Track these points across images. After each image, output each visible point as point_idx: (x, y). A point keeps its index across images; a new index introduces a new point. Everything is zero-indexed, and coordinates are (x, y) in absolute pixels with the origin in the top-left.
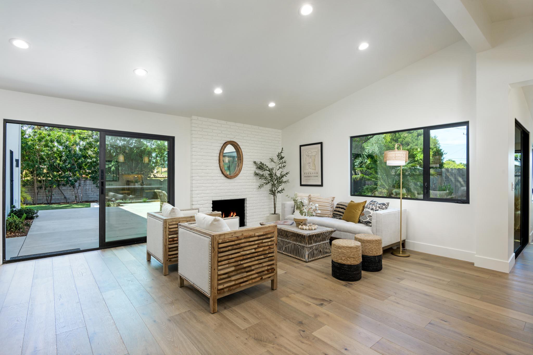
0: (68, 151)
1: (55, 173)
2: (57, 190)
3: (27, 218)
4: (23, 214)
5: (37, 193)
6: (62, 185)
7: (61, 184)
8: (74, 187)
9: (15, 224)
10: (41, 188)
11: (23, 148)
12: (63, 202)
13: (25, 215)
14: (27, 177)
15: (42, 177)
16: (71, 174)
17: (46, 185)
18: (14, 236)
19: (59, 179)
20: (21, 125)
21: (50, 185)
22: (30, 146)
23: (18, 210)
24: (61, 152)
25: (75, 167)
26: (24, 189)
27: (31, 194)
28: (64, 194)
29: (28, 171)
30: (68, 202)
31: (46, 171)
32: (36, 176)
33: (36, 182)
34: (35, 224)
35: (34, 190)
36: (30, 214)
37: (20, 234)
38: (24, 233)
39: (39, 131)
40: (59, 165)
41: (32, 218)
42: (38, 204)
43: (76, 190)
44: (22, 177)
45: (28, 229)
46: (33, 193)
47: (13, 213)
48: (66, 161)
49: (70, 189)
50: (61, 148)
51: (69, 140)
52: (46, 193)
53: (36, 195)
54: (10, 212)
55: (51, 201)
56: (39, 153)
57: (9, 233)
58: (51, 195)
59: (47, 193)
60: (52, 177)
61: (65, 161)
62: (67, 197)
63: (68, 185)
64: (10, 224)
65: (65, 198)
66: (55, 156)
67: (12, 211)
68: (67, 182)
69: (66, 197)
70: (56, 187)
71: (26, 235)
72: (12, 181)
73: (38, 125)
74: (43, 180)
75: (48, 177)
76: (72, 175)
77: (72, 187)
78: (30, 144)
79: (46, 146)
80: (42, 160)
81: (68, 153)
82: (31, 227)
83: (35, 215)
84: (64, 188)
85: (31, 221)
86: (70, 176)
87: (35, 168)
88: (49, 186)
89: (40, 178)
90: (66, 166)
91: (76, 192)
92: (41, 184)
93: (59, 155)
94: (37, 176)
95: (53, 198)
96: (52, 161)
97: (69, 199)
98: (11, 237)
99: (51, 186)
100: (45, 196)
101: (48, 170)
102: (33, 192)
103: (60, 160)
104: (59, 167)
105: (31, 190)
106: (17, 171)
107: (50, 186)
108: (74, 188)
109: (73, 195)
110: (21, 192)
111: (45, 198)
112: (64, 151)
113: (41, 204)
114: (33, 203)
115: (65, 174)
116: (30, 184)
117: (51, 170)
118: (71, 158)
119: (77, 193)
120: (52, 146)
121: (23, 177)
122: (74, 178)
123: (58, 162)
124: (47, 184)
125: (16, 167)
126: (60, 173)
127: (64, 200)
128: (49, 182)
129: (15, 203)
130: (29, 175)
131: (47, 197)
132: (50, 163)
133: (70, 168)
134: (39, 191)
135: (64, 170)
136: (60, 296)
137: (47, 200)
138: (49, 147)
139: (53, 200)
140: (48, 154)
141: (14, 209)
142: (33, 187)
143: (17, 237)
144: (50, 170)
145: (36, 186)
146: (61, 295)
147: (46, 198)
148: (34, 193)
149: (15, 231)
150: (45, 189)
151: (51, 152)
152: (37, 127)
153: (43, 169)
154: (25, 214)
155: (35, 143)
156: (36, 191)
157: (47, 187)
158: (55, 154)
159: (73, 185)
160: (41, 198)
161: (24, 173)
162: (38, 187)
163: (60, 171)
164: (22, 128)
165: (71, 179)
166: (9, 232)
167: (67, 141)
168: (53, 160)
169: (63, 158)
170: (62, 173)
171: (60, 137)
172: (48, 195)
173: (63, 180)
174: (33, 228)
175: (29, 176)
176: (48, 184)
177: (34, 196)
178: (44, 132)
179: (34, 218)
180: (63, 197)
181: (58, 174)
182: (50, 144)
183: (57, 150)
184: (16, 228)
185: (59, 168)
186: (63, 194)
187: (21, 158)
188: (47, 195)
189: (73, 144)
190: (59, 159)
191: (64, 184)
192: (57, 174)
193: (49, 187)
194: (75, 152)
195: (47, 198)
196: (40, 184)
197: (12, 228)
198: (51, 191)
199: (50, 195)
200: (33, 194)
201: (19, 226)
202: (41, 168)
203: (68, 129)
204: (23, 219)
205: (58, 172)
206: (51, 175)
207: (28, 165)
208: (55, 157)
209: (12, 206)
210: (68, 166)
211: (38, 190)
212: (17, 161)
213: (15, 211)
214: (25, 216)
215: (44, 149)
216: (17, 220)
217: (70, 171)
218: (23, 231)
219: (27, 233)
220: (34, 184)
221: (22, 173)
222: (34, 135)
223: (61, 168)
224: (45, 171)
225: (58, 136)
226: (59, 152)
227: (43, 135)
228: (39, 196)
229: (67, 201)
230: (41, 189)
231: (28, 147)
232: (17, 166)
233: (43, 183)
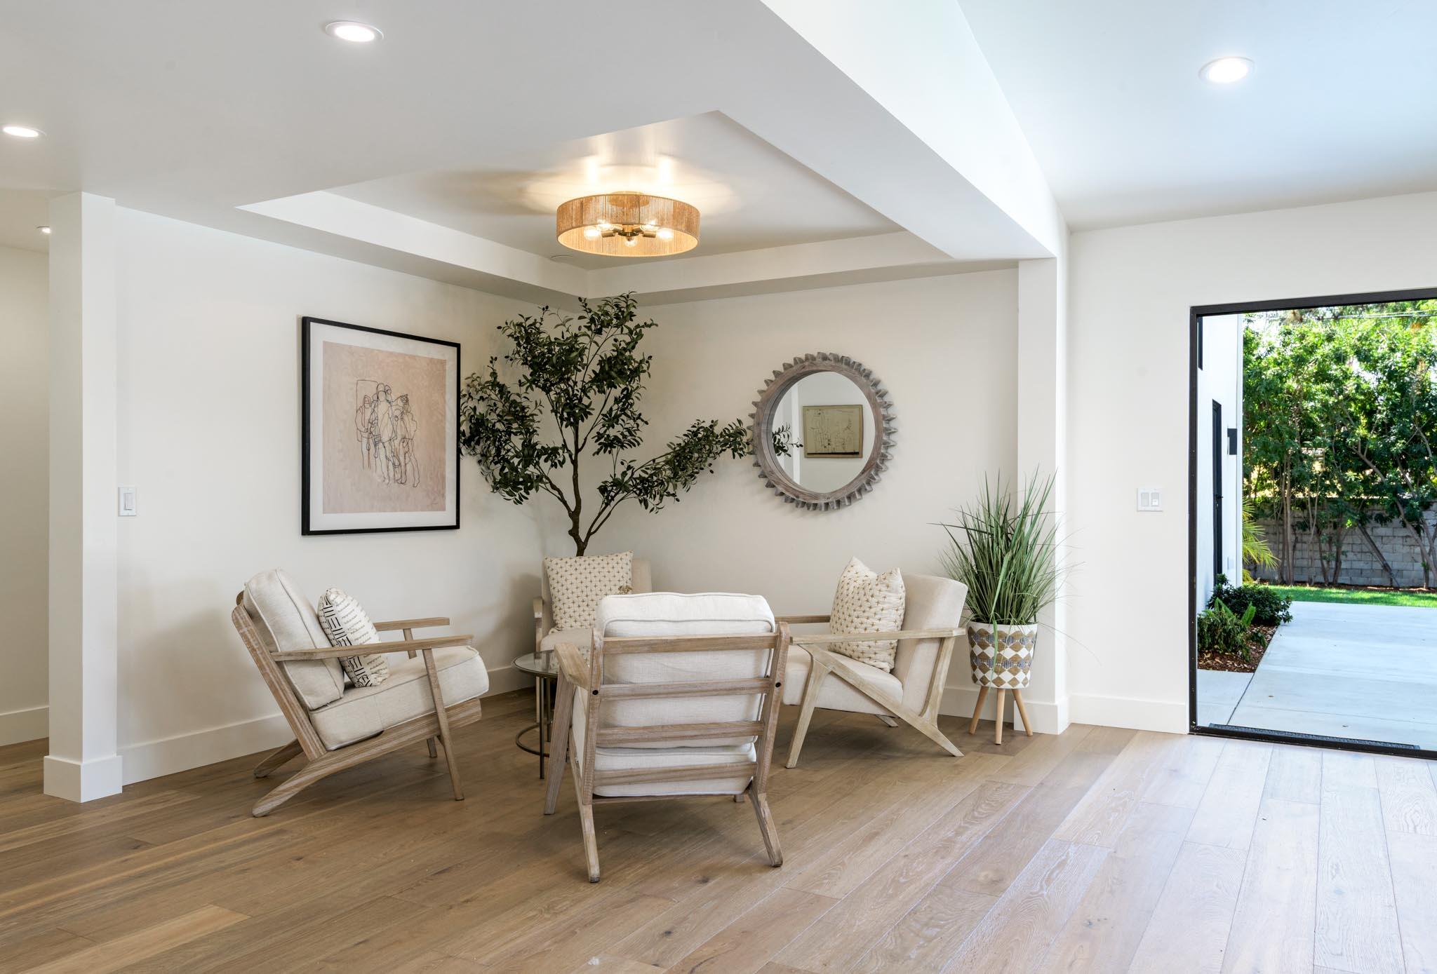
0: (1395, 391)
1: (1351, 475)
2: (1358, 537)
3: (1257, 621)
4: (1246, 606)
5: (1293, 544)
6: (1376, 520)
7: (1372, 514)
8: (1418, 529)
9: (1224, 631)
10: (1304, 526)
11: (1249, 392)
12: (1378, 583)
13: (1251, 609)
14: (1263, 488)
15: (1307, 489)
16: (1410, 476)
17: (1319, 516)
18: (1223, 668)
19: (1366, 498)
20: (1243, 316)
21: (1333, 517)
22: (1270, 383)
23: (1235, 591)
24: (1370, 396)
25: (1423, 451)
26: (1252, 528)
27: (1276, 546)
28: (1384, 555)
29: (1266, 467)
30: (1395, 584)
31: (1322, 466)
32: (1288, 486)
33: (1288, 508)
34: (1282, 641)
35: (1284, 532)
36: (1268, 609)
37: (1236, 665)
38: (1248, 662)
39: (1297, 329)
40: (1365, 445)
41: (1273, 622)
42: (1296, 583)
43: (1426, 541)
44: (1250, 488)
45: (1259, 653)
46: (1279, 543)
47: (1221, 598)
48: (1389, 429)
49: (1403, 537)
50: (1371, 380)
51: (1401, 346)
52: (1320, 545)
53: (1290, 551)
54: (1213, 593)
55: (1336, 574)
56: (1297, 405)
57: (1209, 656)
58: (1338, 553)
59: (1325, 546)
60: (1340, 490)
61: (1385, 428)
62: (1395, 566)
63: (1396, 521)
64: (1213, 628)
65: (1387, 570)
66: (1352, 410)
67: (1218, 593)
68: (1394, 508)
69: (1390, 564)
70: (1353, 527)
71: (1253, 671)
72: (1218, 497)
73: (1293, 308)
74: (1312, 500)
75: (1327, 488)
76: (1410, 480)
77: (1411, 528)
78: (1272, 377)
79: (1322, 376)
80: (1308, 429)
81: (1397, 397)
82: (1268, 650)
83: (1280, 613)
84: (1382, 530)
85: (1270, 632)
86: (1406, 487)
87: (1285, 457)
88: (1330, 522)
89: (1303, 491)
90: (1388, 447)
91: (1427, 549)
92: (1306, 512)
93: (1363, 408)
94: (1291, 488)
95: (1344, 565)
96: (1339, 430)
97: (1402, 577)
98: (1214, 668)
99: (1336, 520)
100: (1317, 555)
101: (1326, 465)
102: (1281, 540)
103: (1370, 427)
104: (1363, 453)
105: (1276, 534)
106: (1232, 465)
107: (1335, 523)
108: (1419, 532)
109: (1416, 558)
110: (1245, 538)
111: (1318, 563)
112: (1384, 390)
113: (1303, 583)
114: (1282, 578)
115: (1385, 476)
116: (1273, 512)
117: (1338, 465)
118: (1408, 417)
119: (1429, 554)
120: (1338, 374)
121: (1253, 488)
122: (1418, 492)
123: (1361, 431)
124: (1323, 513)
125: (1231, 454)
126: (1368, 472)
127: (1382, 576)
128: (1332, 506)
129: (1226, 570)
130: (1268, 482)
131: (1325, 562)
132: (1332, 438)
133: (1403, 453)
134: (1299, 537)
135: (1383, 460)
136: (1335, 867)
137: (1324, 572)
138: (1329, 382)
139: (1344, 572)
140: (1325, 405)
141: (1224, 587)
142: (1281, 522)
143: (1229, 671)
144: (1333, 464)
145: (1289, 521)
146: (1337, 865)
147: (1322, 564)
148: (1285, 543)
149: (1223, 654)
150: (1318, 532)
151: (1337, 398)
152: (1292, 315)
153: (1312, 460)
154: (1254, 605)
155: (1285, 369)
156: (1290, 537)
157: (1324, 526)
158: (1353, 405)
159: (1414, 521)
160: (1305, 563)
161: (1254, 475)
162: (1296, 525)
163: (1366, 467)
164: (1251, 325)
165: (1407, 495)
166: (1208, 652)
167: (1393, 350)
168: (1342, 425)
169: (1379, 416)
170: (1373, 473)
171: (1366, 339)
172: (1326, 555)
173: (1376, 502)
174: (1272, 652)
175: (1269, 486)
176: (1327, 514)
177: (1284, 554)
178: (1315, 326)
179: (1279, 624)
180: (1378, 566)
181: (1362, 477)
182: (1335, 370)
183: (1358, 387)
184: (1226, 642)
185: (1364, 457)
186: (1379, 552)
187: (1243, 423)
188: (1324, 552)
189: (1416, 359)
190: (1365, 421)
191: (1383, 517)
192: (1356, 479)
193: (1332, 525)
194: (1423, 390)
195: (1326, 565)
196: (1300, 514)
197: (1218, 643)
198: (1338, 541)
199: (1335, 555)
200: (1281, 546)
201: (1234, 637)
202: (1306, 457)
203: (1394, 303)
204: (1247, 619)
205: (1359, 470)
206: (1336, 481)
207: (1265, 446)
208: (1351, 414)
209: (1220, 579)
210: (1394, 446)
211: (1295, 534)
212: (1232, 433)
213: (1227, 592)
214: (1252, 611)
215: (1315, 388)
216: (1229, 620)
217: (1405, 467)
218: (1245, 654)
219: (1257, 665)
220: (1282, 512)
221: (1247, 475)
222: (1285, 344)
223: (1370, 455)
224: (1317, 467)
225: (1360, 334)
226: (1364, 394)
227: (1310, 339)
228: (1298, 554)
229: (1391, 580)
230: (1304, 530)
231: (1266, 388)
232: (1233, 450)
233: (1312, 509)
